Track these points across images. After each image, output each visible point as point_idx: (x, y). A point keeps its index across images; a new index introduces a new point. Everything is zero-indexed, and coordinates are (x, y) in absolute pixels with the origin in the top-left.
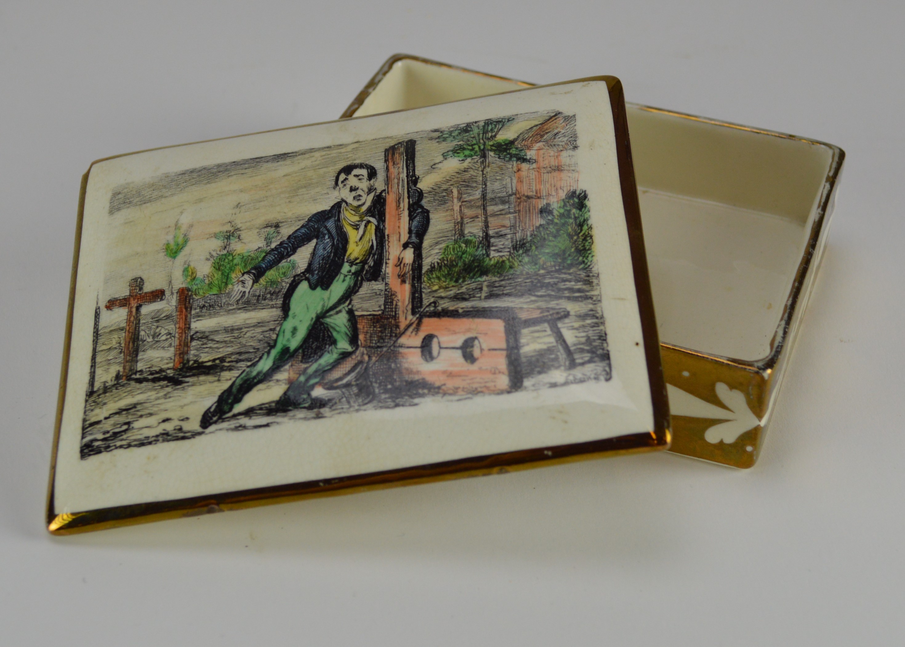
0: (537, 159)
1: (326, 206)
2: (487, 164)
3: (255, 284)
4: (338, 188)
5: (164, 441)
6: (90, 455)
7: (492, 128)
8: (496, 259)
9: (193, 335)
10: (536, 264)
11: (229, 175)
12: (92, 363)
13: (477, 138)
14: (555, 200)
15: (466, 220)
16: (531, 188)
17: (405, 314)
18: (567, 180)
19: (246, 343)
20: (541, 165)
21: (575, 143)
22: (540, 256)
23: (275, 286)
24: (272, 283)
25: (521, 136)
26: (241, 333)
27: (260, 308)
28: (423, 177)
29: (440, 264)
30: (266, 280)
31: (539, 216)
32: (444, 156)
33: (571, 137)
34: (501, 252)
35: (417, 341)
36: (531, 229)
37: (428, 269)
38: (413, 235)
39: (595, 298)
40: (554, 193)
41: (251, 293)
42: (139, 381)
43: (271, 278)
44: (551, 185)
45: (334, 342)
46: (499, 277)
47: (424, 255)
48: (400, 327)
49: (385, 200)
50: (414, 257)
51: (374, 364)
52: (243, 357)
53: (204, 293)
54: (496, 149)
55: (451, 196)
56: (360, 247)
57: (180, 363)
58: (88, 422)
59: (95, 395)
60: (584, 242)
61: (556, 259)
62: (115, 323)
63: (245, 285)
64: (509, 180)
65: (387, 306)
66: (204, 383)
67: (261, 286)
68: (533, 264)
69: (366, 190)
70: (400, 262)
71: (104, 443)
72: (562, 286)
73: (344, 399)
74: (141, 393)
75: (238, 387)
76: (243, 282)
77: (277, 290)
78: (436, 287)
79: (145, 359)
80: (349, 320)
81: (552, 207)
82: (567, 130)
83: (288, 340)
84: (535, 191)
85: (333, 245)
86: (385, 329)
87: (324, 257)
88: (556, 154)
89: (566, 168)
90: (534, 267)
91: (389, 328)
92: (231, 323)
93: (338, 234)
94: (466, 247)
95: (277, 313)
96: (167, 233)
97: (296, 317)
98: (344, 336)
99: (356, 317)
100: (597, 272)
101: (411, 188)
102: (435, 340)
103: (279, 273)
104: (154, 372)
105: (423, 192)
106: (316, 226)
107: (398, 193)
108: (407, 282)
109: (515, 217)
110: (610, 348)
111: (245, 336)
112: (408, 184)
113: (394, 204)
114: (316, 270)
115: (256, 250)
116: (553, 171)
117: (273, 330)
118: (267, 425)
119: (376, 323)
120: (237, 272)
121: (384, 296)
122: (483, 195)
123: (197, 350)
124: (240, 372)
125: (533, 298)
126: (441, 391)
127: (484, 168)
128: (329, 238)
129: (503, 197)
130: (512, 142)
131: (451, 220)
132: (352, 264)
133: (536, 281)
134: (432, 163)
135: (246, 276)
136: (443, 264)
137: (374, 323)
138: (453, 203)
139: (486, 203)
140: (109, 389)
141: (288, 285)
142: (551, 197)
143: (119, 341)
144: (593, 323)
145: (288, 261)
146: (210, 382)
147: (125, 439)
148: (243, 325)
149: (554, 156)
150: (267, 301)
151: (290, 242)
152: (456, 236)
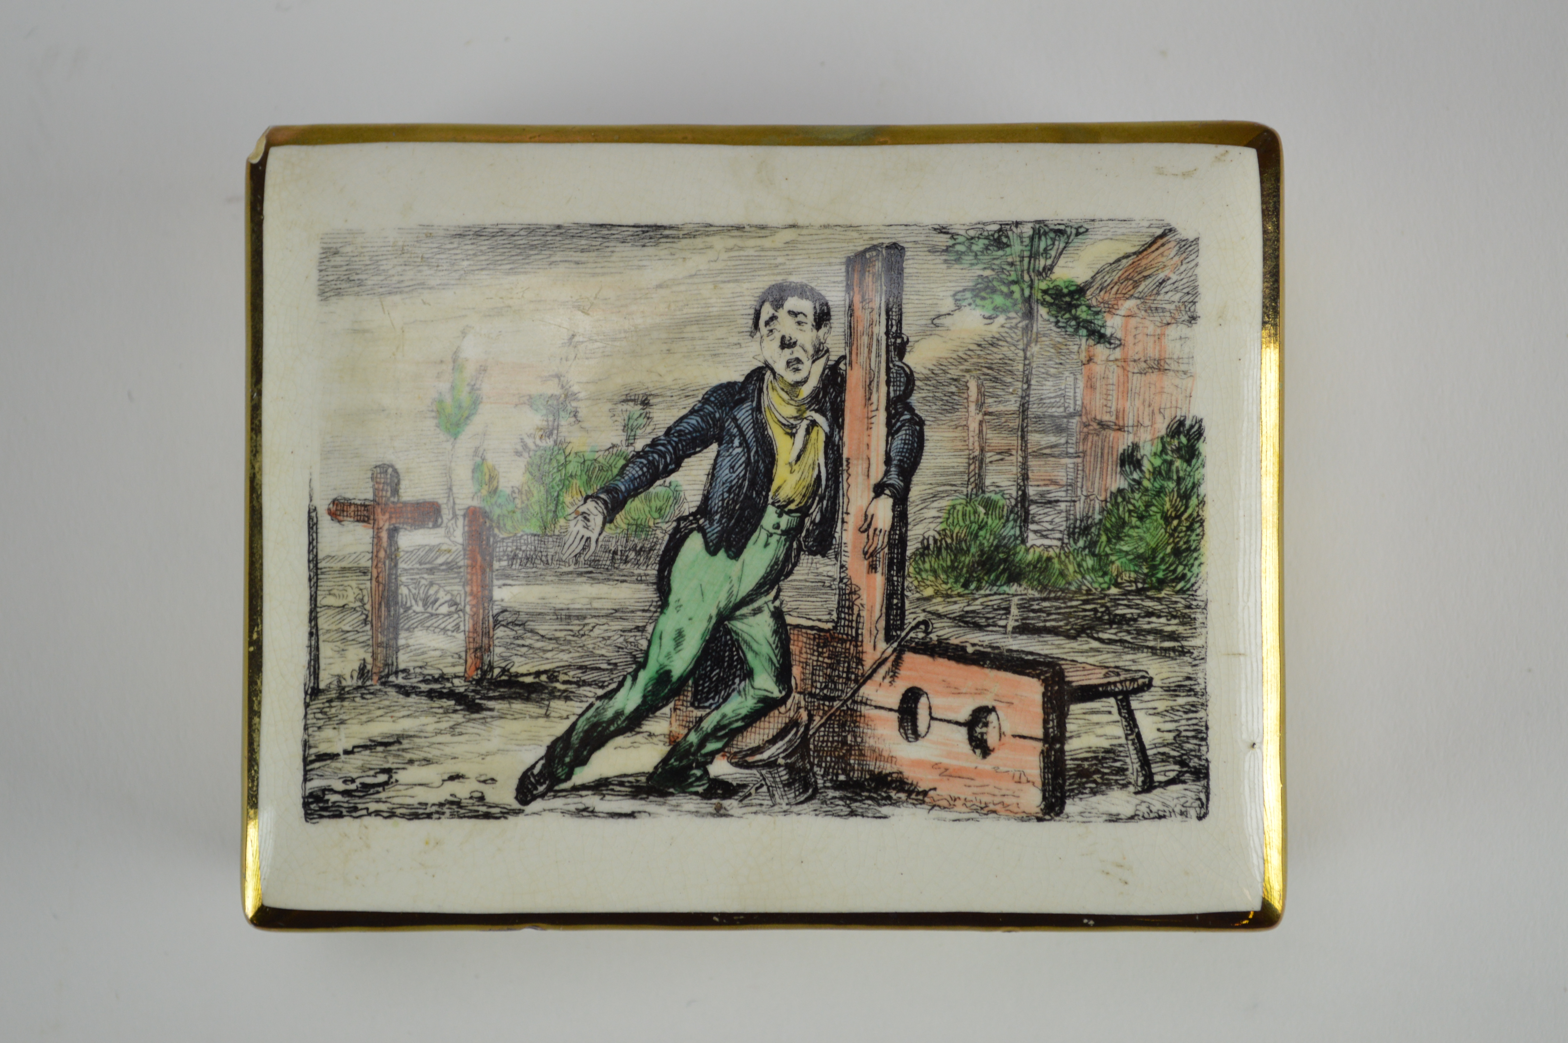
0: (1123, 338)
1: (737, 375)
2: (1034, 336)
3: (608, 525)
4: (758, 334)
5: (452, 816)
6: (321, 817)
7: (1047, 246)
8: (1038, 550)
9: (498, 614)
10: (1105, 574)
11: (553, 259)
12: (311, 628)
13: (1018, 267)
14: (1149, 437)
15: (989, 456)
16: (1109, 404)
17: (873, 638)
18: (1172, 395)
19: (594, 648)
20: (1130, 353)
21: (1192, 309)
22: (1113, 558)
23: (643, 536)
24: (640, 527)
25: (1099, 277)
26: (584, 625)
27: (617, 578)
28: (917, 341)
29: (939, 544)
30: (626, 518)
31: (1119, 469)
32: (956, 300)
33: (1188, 293)
34: (1046, 537)
35: (892, 696)
36: (1102, 498)
37: (917, 549)
38: (893, 469)
39: (1196, 654)
40: (1147, 422)
41: (600, 544)
42: (405, 691)
43: (636, 517)
44: (1144, 401)
45: (749, 674)
46: (1041, 592)
47: (911, 518)
48: (864, 663)
49: (844, 380)
50: (894, 517)
51: (818, 730)
52: (588, 677)
53: (514, 527)
54: (1052, 301)
55: (965, 396)
56: (796, 476)
57: (477, 669)
58: (313, 751)
59: (323, 698)
60: (1189, 533)
61: (1140, 567)
62: (350, 554)
63: (589, 524)
64: (1071, 380)
65: (843, 615)
66: (520, 716)
67: (619, 531)
68: (1100, 574)
69: (811, 351)
70: (867, 525)
71: (346, 799)
72: (1143, 624)
73: (765, 789)
74: (408, 716)
75: (581, 735)
76: (585, 517)
77: (648, 546)
78: (929, 592)
79: (413, 648)
80: (775, 632)
81: (1142, 452)
82: (1183, 276)
83: (668, 656)
84: (1115, 413)
85: (748, 462)
86: (839, 662)
87: (731, 487)
88: (1159, 331)
89: (1174, 366)
90: (1101, 580)
91: (844, 662)
92: (567, 602)
93: (757, 441)
94: (986, 514)
95: (647, 594)
96: (439, 376)
97: (682, 609)
98: (767, 665)
99: (788, 628)
100: (1204, 598)
101: (892, 361)
102: (923, 700)
103: (650, 507)
104: (430, 678)
105: (916, 375)
106: (717, 415)
107: (868, 368)
108: (880, 569)
109: (1076, 465)
110: (1210, 756)
111: (591, 634)
112: (888, 352)
113: (860, 393)
114: (717, 512)
115: (608, 450)
116: (1150, 371)
117: (641, 629)
118: (632, 815)
119: (823, 648)
120: (574, 492)
121: (837, 592)
122: (1023, 405)
123: (507, 646)
124: (585, 705)
125: (1095, 644)
126: (927, 799)
127: (1028, 344)
128: (741, 445)
129: (1057, 417)
130: (1081, 291)
131: (961, 450)
132: (782, 510)
133: (1103, 609)
134: (933, 314)
135: (591, 505)
136: (943, 542)
137: (818, 646)
138: (968, 412)
139: (1027, 426)
140: (348, 693)
141: (667, 537)
142: (1142, 429)
143: (360, 596)
144: (1188, 704)
145: (667, 484)
146: (531, 717)
147: (384, 800)
148: (587, 609)
149: (1154, 335)
150: (629, 565)
151: (669, 442)
152: (970, 487)
